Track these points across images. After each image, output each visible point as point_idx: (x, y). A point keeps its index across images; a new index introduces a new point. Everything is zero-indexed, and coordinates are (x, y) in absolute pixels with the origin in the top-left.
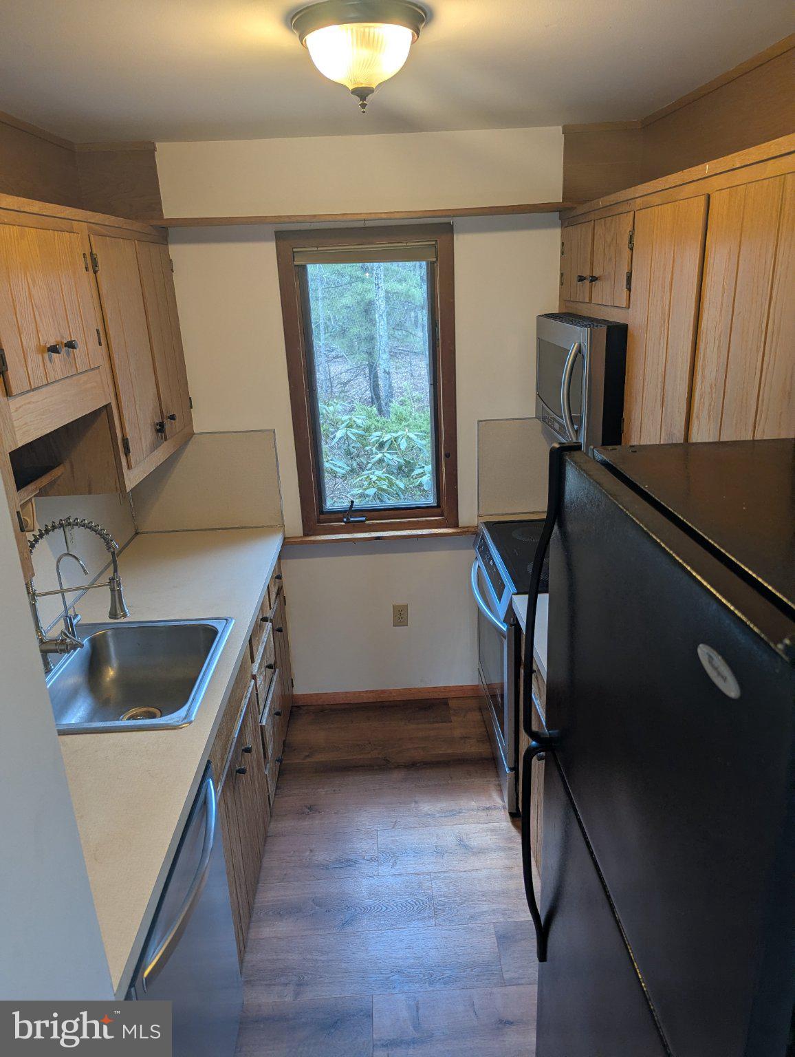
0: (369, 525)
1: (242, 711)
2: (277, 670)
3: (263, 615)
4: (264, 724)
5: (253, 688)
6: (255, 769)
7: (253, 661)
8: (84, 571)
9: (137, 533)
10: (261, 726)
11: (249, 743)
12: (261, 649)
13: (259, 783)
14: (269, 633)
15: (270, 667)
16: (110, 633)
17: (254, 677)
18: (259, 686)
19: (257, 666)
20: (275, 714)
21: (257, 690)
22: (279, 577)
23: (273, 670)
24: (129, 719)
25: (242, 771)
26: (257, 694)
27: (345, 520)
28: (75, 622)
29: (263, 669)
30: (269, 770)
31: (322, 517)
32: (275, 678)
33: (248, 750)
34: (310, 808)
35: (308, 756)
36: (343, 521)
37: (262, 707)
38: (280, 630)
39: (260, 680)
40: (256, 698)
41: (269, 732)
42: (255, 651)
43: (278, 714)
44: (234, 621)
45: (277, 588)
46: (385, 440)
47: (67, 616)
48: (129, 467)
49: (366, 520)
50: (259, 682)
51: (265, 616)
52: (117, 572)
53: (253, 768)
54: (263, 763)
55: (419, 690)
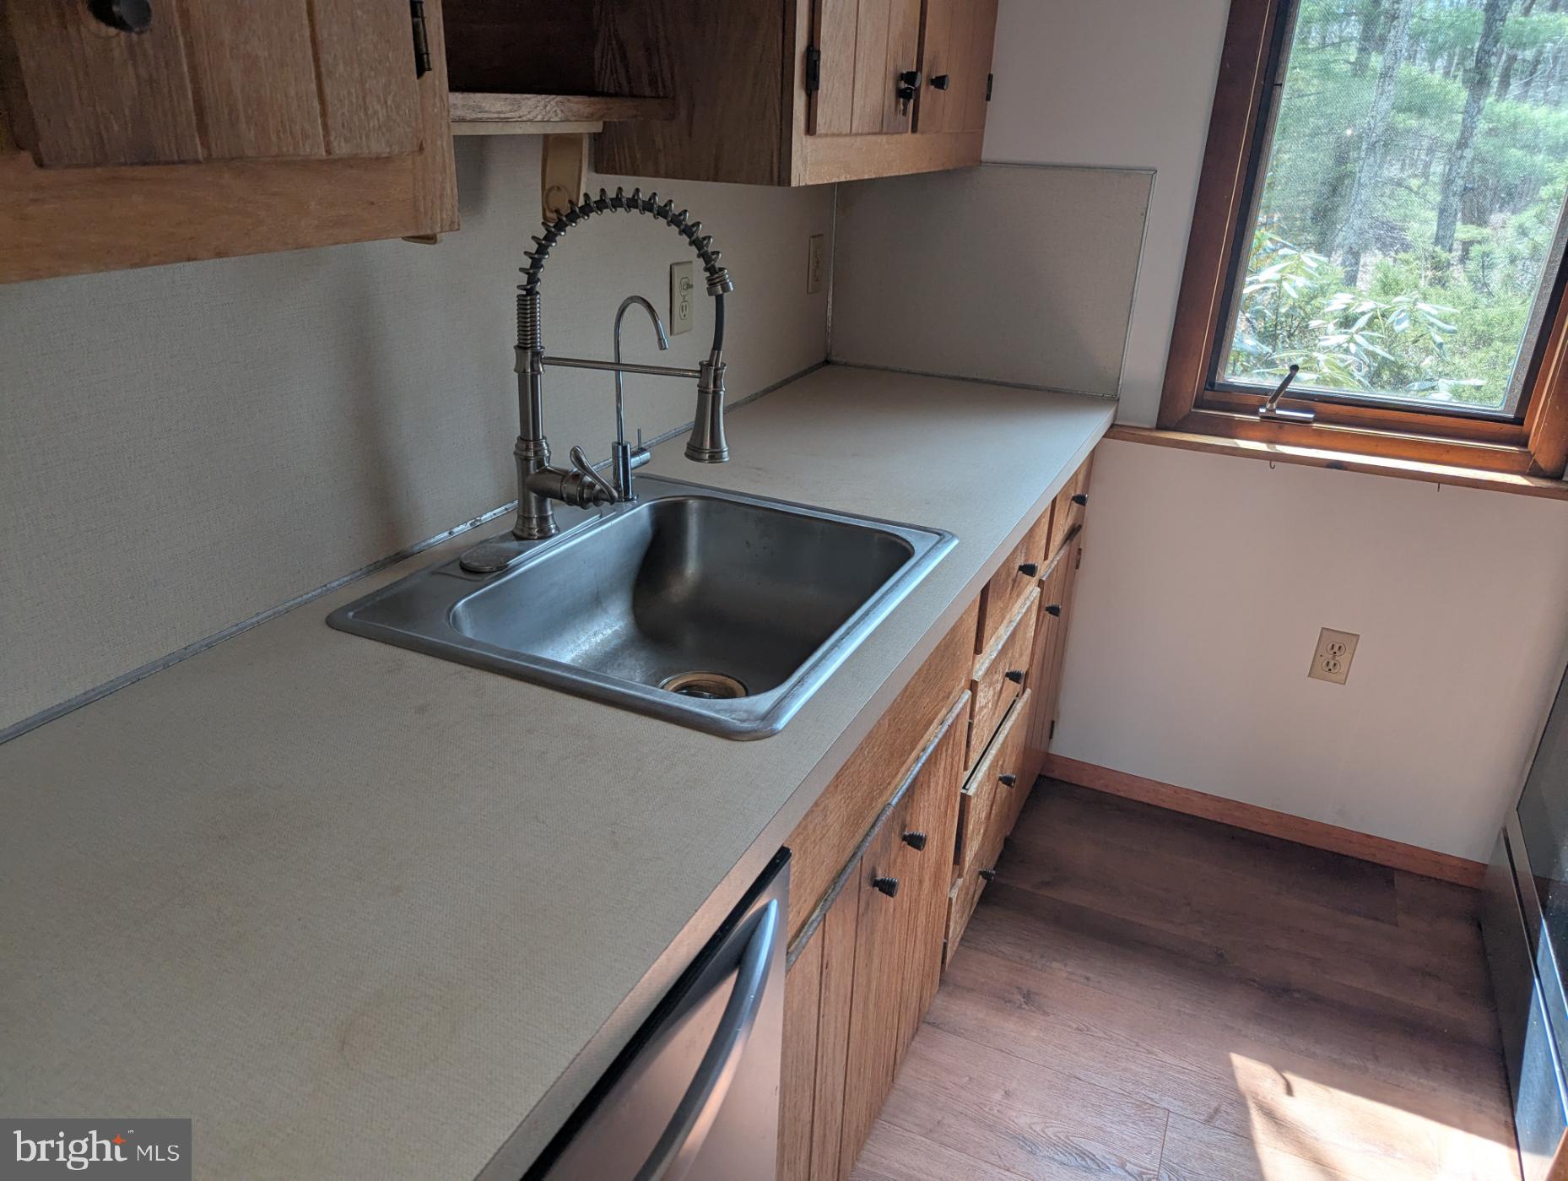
0: (1320, 432)
1: (924, 750)
2: (1028, 691)
3: (1026, 560)
4: (971, 792)
5: (963, 708)
6: (927, 885)
7: (978, 650)
8: (660, 339)
9: (827, 362)
10: (964, 796)
11: (923, 824)
12: (1004, 633)
13: (927, 917)
14: (1029, 609)
15: (1014, 676)
16: (693, 504)
17: (973, 686)
18: (982, 708)
19: (987, 665)
20: (1000, 779)
21: (972, 716)
22: (1080, 500)
23: (1019, 687)
24: (677, 690)
25: (888, 888)
26: (970, 726)
27: (1262, 410)
28: (633, 461)
29: (999, 677)
30: (960, 890)
31: (1209, 395)
32: (1019, 706)
33: (916, 842)
34: (1028, 996)
35: (1047, 884)
36: (1256, 413)
37: (974, 757)
38: (1054, 611)
39: (985, 697)
40: (965, 734)
41: (978, 813)
42: (987, 633)
43: (1007, 781)
44: (956, 542)
45: (1070, 522)
46: (1359, 310)
47: (619, 444)
48: (810, 129)
49: (1316, 420)
50: (981, 700)
51: (1030, 562)
52: (719, 349)
53: (921, 882)
54: (949, 874)
55: (1328, 830)
